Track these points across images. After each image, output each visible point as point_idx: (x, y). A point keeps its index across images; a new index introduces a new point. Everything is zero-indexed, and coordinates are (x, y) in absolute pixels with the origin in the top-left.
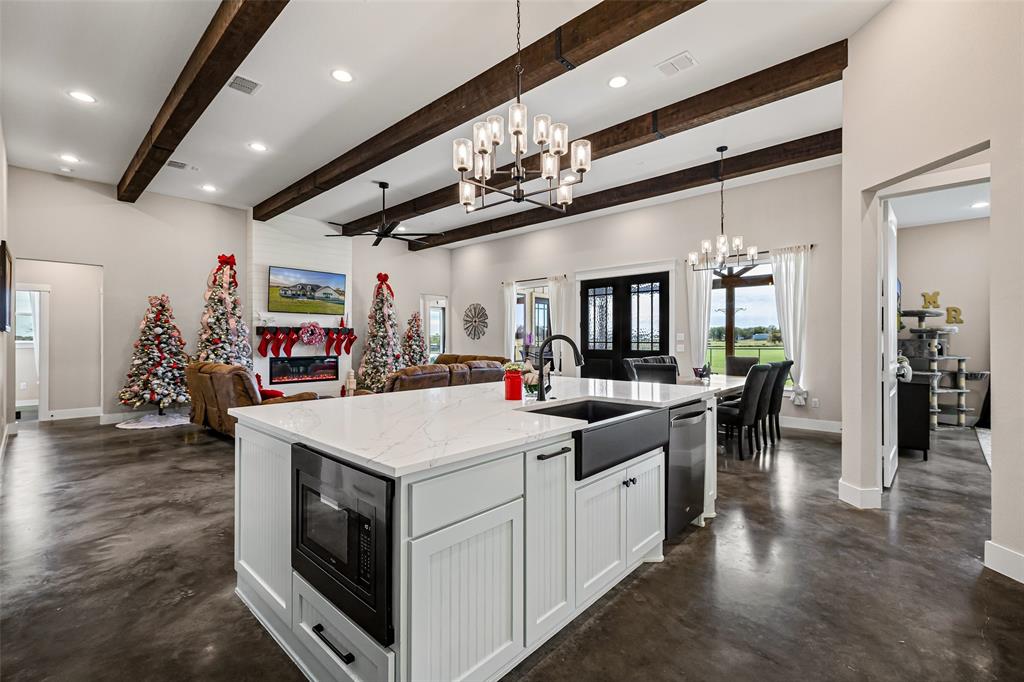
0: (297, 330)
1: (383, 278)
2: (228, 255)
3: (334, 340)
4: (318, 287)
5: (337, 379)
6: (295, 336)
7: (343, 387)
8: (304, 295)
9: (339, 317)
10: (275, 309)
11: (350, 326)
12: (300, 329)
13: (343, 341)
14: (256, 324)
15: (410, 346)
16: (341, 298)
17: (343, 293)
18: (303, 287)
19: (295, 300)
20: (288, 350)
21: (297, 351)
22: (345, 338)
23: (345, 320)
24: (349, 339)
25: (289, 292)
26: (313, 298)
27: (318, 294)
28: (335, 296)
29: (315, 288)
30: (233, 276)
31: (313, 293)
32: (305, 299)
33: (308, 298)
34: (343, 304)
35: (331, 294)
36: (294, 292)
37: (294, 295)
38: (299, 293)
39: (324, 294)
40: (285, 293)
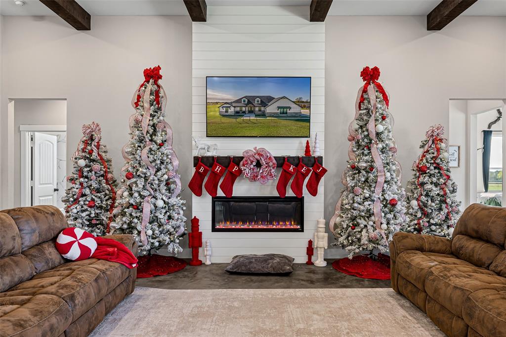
0: (237, 160)
1: (370, 75)
3: (291, 174)
4: (270, 99)
5: (302, 230)
6: (236, 168)
7: (310, 242)
8: (251, 112)
9: (304, 140)
10: (214, 133)
11: (317, 155)
12: (242, 158)
13: (305, 176)
16: (304, 112)
17: (307, 105)
18: (250, 101)
19: (240, 119)
20: (228, 188)
21: (241, 189)
22: (308, 171)
23: (311, 145)
24: (315, 173)
25: (232, 110)
26: (263, 115)
27: (271, 109)
28: (295, 109)
29: (266, 101)
30: (157, 94)
31: (263, 109)
32: (253, 118)
33: (256, 116)
34: (309, 121)
35: (290, 108)
36: (238, 109)
37: (237, 112)
38: (244, 109)
39: (279, 108)
40: (227, 111)
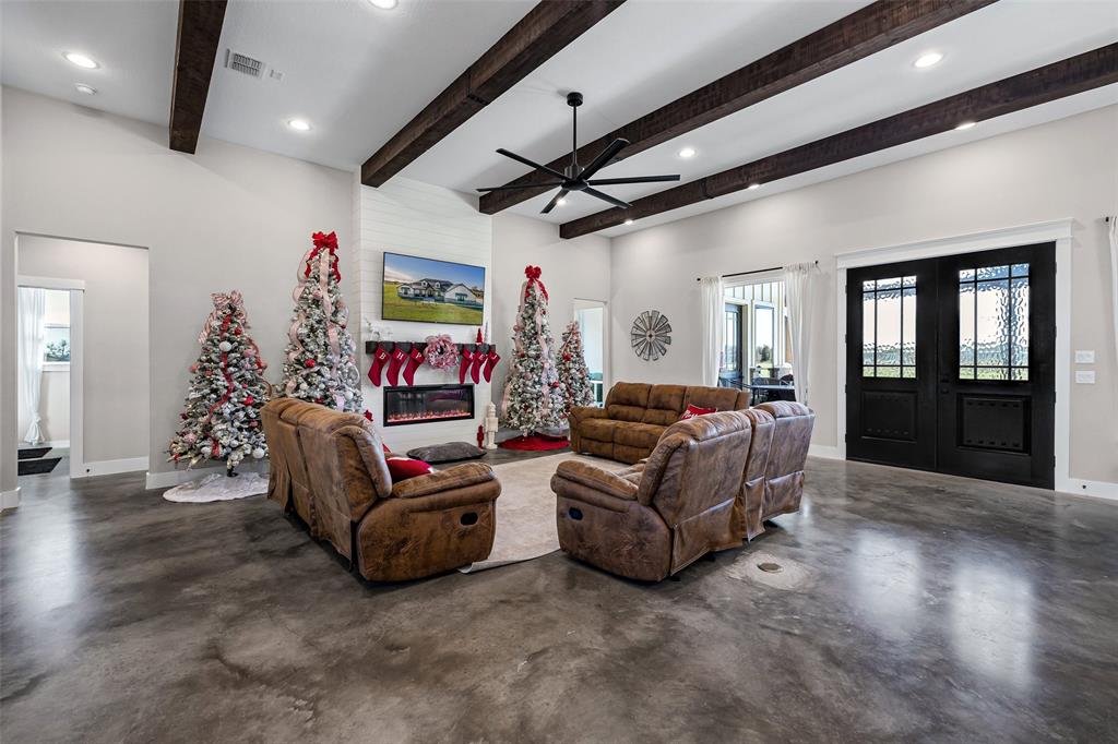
0: (422, 347)
1: (533, 273)
2: (327, 233)
3: (470, 361)
4: (448, 285)
5: (472, 417)
6: (419, 355)
7: (481, 428)
8: (431, 296)
9: (476, 328)
10: (391, 316)
11: (489, 342)
12: (425, 345)
13: (482, 363)
14: (366, 337)
15: (567, 370)
16: (479, 301)
17: (480, 294)
18: (429, 284)
19: (419, 303)
20: (409, 376)
21: (422, 377)
22: (484, 358)
23: (483, 333)
24: (490, 360)
25: (411, 292)
26: (442, 300)
27: (450, 294)
28: (471, 297)
29: (445, 286)
30: (334, 265)
31: (442, 294)
32: (432, 302)
33: (436, 300)
34: (482, 310)
35: (466, 295)
36: (418, 292)
37: (417, 295)
38: (423, 292)
39: (457, 294)
40: (406, 293)
